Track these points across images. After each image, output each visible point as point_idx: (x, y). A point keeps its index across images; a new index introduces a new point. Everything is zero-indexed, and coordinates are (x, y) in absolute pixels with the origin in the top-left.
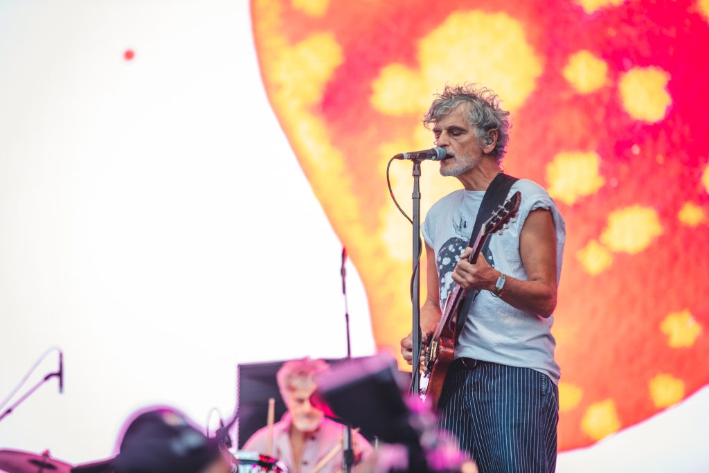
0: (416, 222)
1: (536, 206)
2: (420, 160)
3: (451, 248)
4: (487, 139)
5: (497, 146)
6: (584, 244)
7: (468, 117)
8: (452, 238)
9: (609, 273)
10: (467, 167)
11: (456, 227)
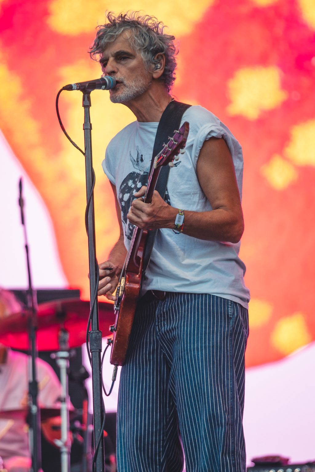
0: (88, 153)
1: (209, 136)
2: (90, 90)
3: (130, 183)
4: (155, 64)
5: (165, 70)
6: (268, 159)
7: (135, 41)
8: (131, 173)
9: (294, 187)
10: (137, 92)
11: (134, 161)
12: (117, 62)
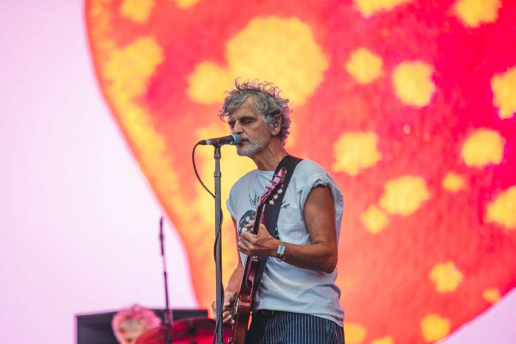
0: (217, 196)
1: (317, 184)
2: (220, 145)
3: (248, 219)
4: (273, 124)
7: (256, 106)
8: (249, 211)
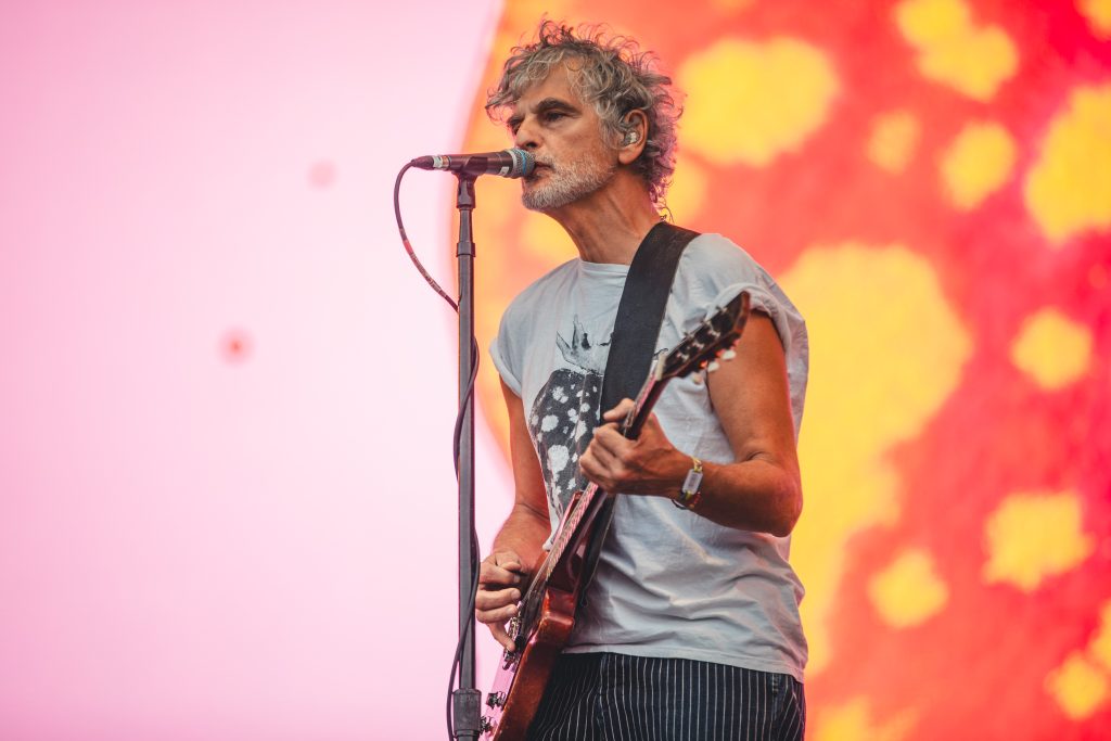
0: (463, 305)
3: (559, 394)
5: (647, 147)
8: (560, 373)
10: (580, 185)
11: (564, 347)
12: (542, 125)
